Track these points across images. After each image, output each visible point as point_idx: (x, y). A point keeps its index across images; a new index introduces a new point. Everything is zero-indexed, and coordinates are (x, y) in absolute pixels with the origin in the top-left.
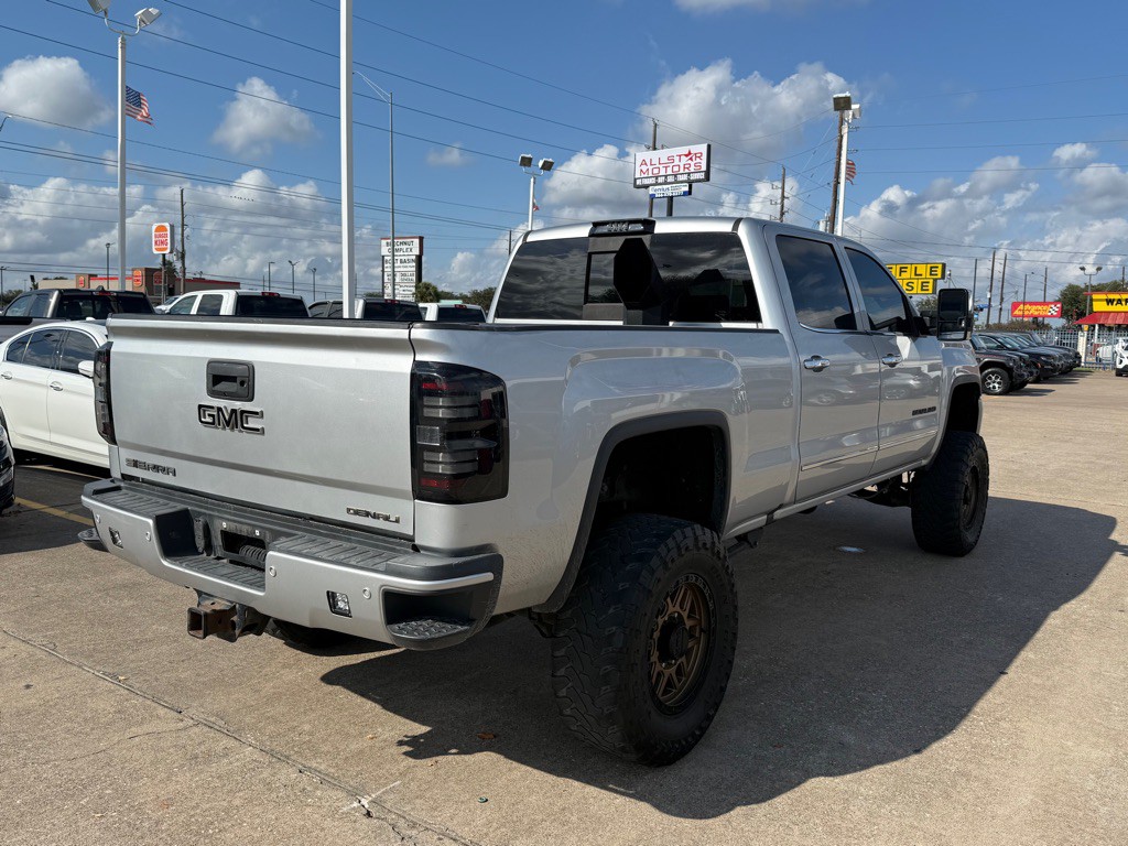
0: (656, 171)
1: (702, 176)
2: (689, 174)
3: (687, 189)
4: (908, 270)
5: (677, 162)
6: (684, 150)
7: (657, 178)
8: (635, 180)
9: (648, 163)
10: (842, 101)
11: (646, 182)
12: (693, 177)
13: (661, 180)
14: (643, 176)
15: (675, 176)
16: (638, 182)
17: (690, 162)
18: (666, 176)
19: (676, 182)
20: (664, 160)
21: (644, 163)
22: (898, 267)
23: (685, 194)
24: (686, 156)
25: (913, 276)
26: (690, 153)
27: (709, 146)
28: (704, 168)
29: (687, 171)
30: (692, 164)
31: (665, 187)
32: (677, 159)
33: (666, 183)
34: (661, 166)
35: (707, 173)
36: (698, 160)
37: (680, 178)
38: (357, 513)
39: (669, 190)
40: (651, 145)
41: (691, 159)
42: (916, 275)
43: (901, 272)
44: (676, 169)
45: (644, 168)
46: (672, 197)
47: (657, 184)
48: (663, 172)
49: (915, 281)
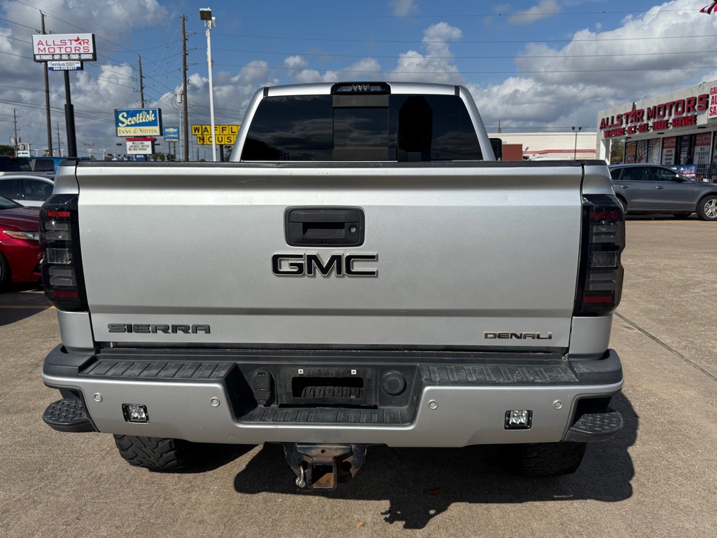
0: (52, 50)
1: (90, 57)
2: (80, 54)
3: (79, 65)
4: (227, 129)
5: (68, 45)
6: (75, 36)
7: (53, 55)
8: (35, 55)
9: (45, 43)
10: (205, 14)
11: (44, 58)
12: (83, 57)
13: (57, 57)
14: (41, 53)
15: (69, 55)
16: (38, 58)
17: (79, 45)
18: (61, 55)
19: (70, 60)
20: (58, 42)
21: (40, 43)
22: (221, 127)
23: (78, 69)
24: (76, 41)
25: (230, 133)
26: (78, 39)
27: (93, 36)
28: (91, 51)
29: (77, 52)
30: (82, 47)
31: (61, 62)
32: (68, 43)
33: (61, 60)
34: (56, 47)
35: (94, 54)
36: (86, 45)
37: (73, 57)
38: (500, 336)
39: (65, 65)
40: (41, 30)
41: (80, 43)
42: (232, 132)
43: (223, 130)
44: (68, 50)
45: (42, 47)
46: (67, 71)
47: (53, 60)
48: (57, 51)
49: (232, 136)
